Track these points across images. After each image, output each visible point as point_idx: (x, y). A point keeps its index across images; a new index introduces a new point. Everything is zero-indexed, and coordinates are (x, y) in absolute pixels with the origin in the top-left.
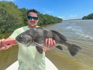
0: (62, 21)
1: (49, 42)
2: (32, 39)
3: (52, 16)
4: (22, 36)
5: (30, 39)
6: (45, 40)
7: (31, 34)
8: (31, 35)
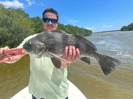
0: (92, 33)
1: (71, 51)
2: (45, 47)
3: (77, 27)
4: (30, 43)
5: (43, 46)
6: (64, 48)
7: (43, 39)
8: (43, 41)
